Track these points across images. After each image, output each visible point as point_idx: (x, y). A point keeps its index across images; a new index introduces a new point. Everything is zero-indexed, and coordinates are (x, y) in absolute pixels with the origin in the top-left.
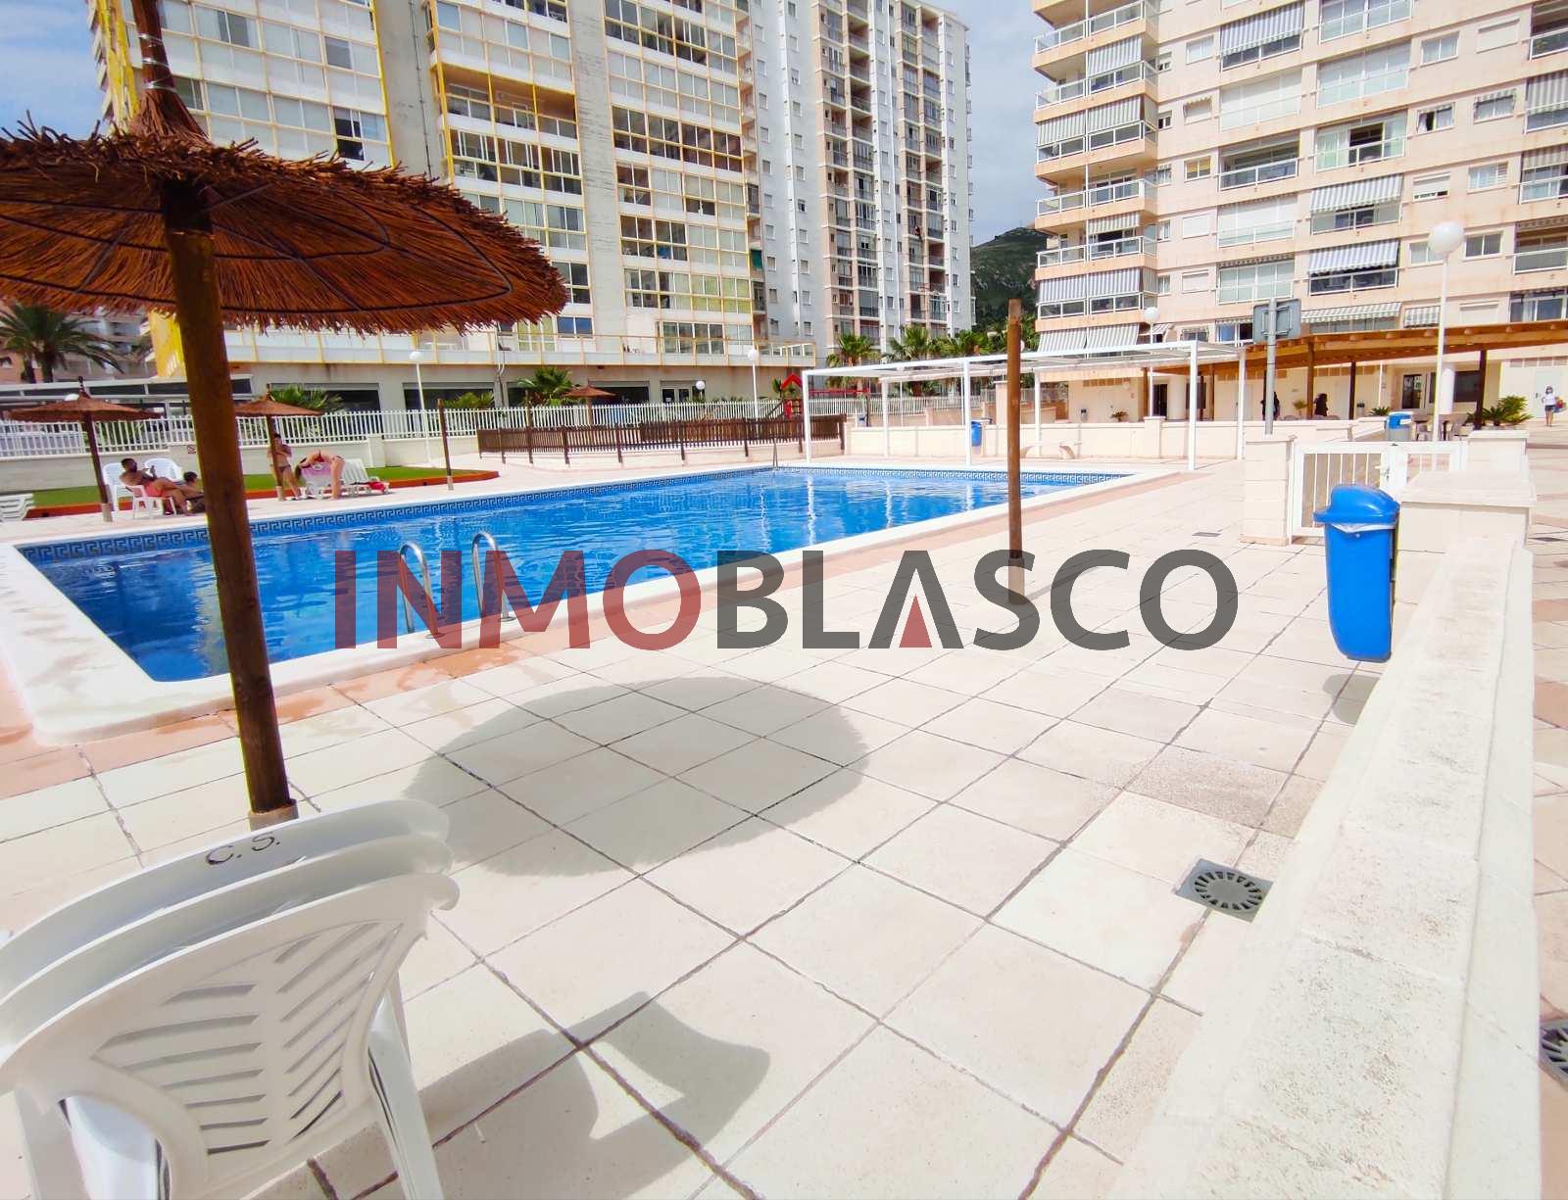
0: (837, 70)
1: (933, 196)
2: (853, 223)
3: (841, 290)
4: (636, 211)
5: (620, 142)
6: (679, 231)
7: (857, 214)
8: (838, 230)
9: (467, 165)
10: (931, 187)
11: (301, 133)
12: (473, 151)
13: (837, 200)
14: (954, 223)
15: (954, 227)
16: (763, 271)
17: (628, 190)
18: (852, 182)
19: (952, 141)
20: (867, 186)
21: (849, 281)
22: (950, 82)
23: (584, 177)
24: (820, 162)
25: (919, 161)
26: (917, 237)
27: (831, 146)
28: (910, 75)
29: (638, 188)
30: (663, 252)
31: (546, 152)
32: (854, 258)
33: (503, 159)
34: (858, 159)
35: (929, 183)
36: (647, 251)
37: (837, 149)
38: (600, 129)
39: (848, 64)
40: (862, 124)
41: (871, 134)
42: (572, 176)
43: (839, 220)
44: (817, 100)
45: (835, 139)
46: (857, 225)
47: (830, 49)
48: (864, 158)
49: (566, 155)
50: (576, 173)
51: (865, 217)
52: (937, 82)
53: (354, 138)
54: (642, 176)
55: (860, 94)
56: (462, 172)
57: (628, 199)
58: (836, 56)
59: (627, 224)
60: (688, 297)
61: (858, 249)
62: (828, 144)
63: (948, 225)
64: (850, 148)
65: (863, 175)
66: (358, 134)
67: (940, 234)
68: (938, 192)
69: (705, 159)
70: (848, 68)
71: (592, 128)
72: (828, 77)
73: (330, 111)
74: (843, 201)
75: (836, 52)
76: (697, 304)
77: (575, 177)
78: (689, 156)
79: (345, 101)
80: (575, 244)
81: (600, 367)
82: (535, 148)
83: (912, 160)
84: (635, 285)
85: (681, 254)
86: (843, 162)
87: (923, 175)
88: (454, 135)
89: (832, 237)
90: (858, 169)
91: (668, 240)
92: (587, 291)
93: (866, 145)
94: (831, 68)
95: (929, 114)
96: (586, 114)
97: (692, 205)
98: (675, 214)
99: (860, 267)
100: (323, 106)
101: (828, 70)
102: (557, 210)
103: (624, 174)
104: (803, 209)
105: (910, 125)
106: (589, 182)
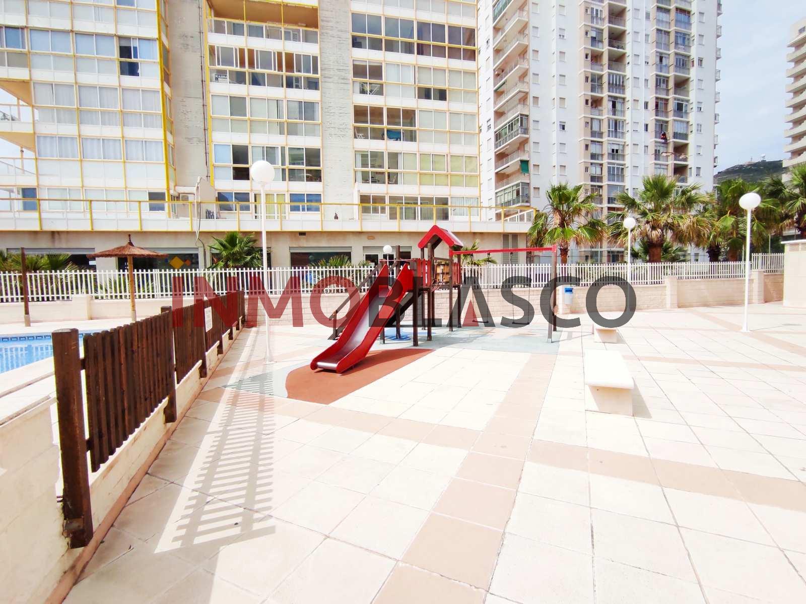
0: (597, 23)
1: (680, 107)
2: (605, 135)
3: (592, 186)
4: (369, 101)
5: (357, 43)
6: (409, 115)
7: (609, 128)
8: (592, 141)
9: (221, 73)
10: (679, 100)
11: (93, 59)
12: (228, 61)
13: (592, 119)
14: (699, 125)
15: (699, 130)
16: (529, 175)
17: (363, 84)
18: (607, 105)
19: (700, 60)
20: (618, 106)
21: (599, 179)
22: (701, 14)
23: (321, 75)
24: (579, 91)
25: (667, 81)
26: (663, 141)
27: (590, 80)
28: (663, 16)
29: (373, 81)
30: (394, 135)
31: (289, 56)
32: (605, 161)
33: (251, 65)
34: (611, 86)
35: (677, 96)
36: (378, 135)
37: (595, 81)
38: (339, 33)
39: (607, 17)
40: (617, 60)
41: (625, 65)
42: (311, 75)
43: (593, 134)
44: (578, 47)
45: (593, 75)
46: (609, 136)
47: (592, 9)
48: (618, 85)
49: (307, 57)
50: (315, 71)
51: (616, 129)
52: (689, 16)
53: (133, 60)
54: (376, 72)
55: (616, 38)
56: (217, 79)
57: (363, 92)
58: (597, 14)
59: (360, 113)
60: (416, 174)
61: (609, 154)
62: (587, 78)
63: (694, 128)
64: (605, 79)
65: (616, 98)
66: (136, 57)
67: (685, 136)
68: (684, 103)
69: (439, 52)
70: (607, 20)
71: (331, 32)
72: (589, 29)
73: (115, 39)
74: (597, 119)
75: (597, 10)
76: (424, 179)
77: (315, 76)
78: (422, 50)
79: (126, 30)
80: (310, 132)
81: (302, 234)
82: (280, 54)
83: (661, 81)
84: (364, 165)
85: (411, 137)
86: (600, 90)
87: (672, 91)
88: (212, 49)
89: (587, 146)
90: (611, 94)
91: (398, 124)
92: (319, 171)
93: (620, 75)
94: (592, 22)
95: (679, 42)
96: (328, 21)
97: (425, 93)
98: (407, 101)
99: (609, 168)
100: (111, 36)
101: (590, 24)
102: (297, 105)
103: (359, 71)
104: (564, 129)
105: (661, 53)
106: (327, 80)
